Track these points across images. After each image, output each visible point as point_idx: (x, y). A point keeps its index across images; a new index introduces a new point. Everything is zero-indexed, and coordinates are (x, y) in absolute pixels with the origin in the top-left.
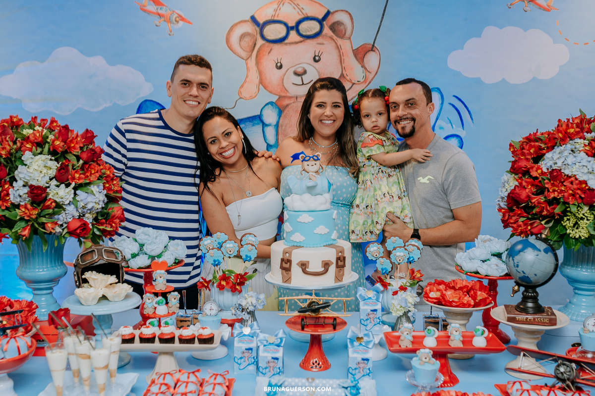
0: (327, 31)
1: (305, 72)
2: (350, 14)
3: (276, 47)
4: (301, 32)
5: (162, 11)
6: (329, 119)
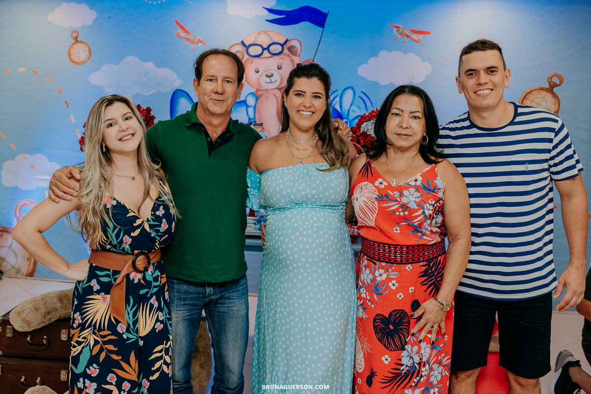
0: (286, 51)
1: (272, 75)
2: (300, 42)
3: (256, 60)
4: (270, 51)
5: (189, 37)
6: (307, 110)
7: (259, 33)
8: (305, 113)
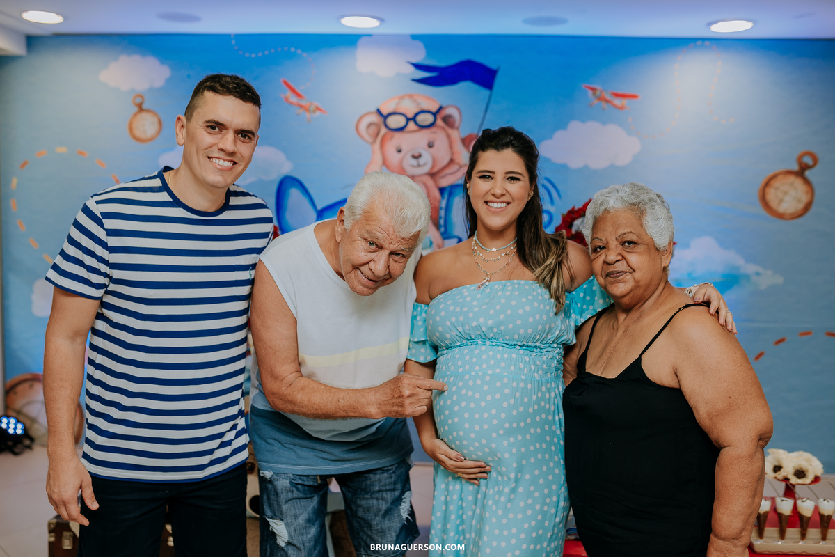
0: (439, 122)
1: (420, 156)
2: (458, 109)
4: (418, 122)
6: (498, 200)
7: (402, 98)
8: (495, 205)
